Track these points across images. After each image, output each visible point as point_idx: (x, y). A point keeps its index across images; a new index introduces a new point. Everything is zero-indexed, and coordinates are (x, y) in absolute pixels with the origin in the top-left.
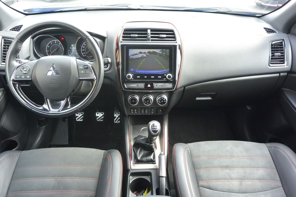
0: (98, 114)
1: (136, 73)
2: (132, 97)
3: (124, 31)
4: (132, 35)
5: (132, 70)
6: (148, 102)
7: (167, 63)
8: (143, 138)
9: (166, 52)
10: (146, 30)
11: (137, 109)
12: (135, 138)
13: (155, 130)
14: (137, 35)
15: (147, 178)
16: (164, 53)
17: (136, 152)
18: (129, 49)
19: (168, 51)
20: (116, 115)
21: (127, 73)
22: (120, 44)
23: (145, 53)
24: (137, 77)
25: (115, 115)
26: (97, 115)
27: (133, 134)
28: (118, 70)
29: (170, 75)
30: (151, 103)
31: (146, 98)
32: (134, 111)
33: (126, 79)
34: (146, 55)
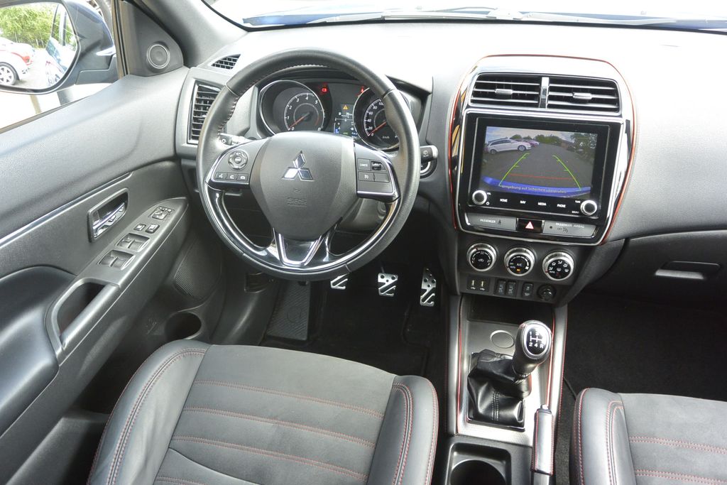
0: (382, 277)
1: (499, 191)
3: (480, 78)
4: (498, 91)
5: (489, 180)
6: (519, 267)
7: (588, 169)
8: (495, 359)
9: (586, 141)
10: (537, 78)
11: (487, 280)
12: (474, 355)
13: (536, 345)
14: (511, 92)
15: (499, 466)
16: (581, 144)
17: (474, 391)
18: (488, 127)
19: (593, 137)
20: (427, 287)
21: (475, 188)
22: (464, 113)
23: (527, 139)
24: (501, 200)
25: (424, 286)
26: (380, 280)
27: (470, 343)
28: (453, 177)
29: (592, 202)
30: (527, 270)
31: (515, 256)
32: (477, 285)
33: (472, 202)
34: (531, 144)
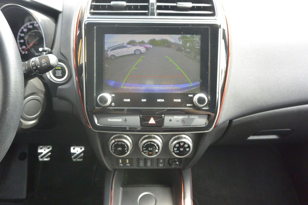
0: (74, 149)
1: (122, 92)
2: (116, 140)
4: (113, 3)
5: (112, 83)
6: (151, 151)
7: (195, 66)
9: (192, 42)
14: (125, 4)
16: (188, 44)
19: (197, 38)
21: (100, 90)
22: (84, 23)
23: (142, 43)
24: (125, 100)
26: (72, 151)
29: (203, 95)
30: (157, 153)
31: (147, 142)
32: (124, 163)
33: (98, 105)
34: (145, 48)
